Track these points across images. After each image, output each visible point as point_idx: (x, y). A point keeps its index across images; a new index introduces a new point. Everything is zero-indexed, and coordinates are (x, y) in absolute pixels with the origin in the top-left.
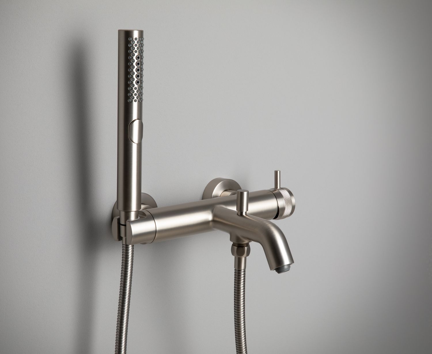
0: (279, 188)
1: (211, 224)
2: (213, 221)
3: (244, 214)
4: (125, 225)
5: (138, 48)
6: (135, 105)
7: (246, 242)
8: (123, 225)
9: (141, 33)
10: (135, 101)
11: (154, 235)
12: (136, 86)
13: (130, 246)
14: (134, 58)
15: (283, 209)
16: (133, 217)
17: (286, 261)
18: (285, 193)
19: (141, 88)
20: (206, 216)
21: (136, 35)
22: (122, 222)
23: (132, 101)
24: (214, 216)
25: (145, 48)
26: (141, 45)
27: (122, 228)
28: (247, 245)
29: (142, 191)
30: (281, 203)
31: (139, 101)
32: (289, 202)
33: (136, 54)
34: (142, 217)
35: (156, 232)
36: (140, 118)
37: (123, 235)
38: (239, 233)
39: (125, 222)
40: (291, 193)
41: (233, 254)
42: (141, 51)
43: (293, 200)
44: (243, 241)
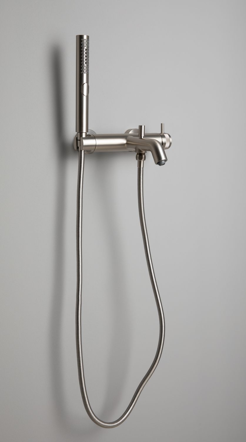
0: (163, 133)
1: (126, 145)
2: (127, 143)
3: (142, 138)
4: (80, 140)
5: (86, 45)
6: (85, 76)
7: (144, 152)
8: (79, 140)
9: (88, 37)
10: (85, 73)
11: (94, 147)
12: (85, 65)
13: (83, 151)
14: (84, 50)
15: (165, 144)
16: (84, 135)
17: (163, 158)
18: (167, 136)
19: (88, 66)
20: (123, 141)
21: (85, 37)
22: (79, 139)
23: (83, 73)
24: (127, 141)
25: (90, 45)
26: (88, 43)
27: (79, 142)
28: (144, 154)
29: (89, 129)
30: (164, 140)
31: (87, 73)
32: (168, 140)
33: (85, 48)
34: (89, 137)
35: (96, 146)
36: (87, 82)
37: (79, 146)
38: (140, 148)
39: (80, 139)
40: (170, 136)
41: (137, 159)
42: (88, 47)
43: (171, 140)
44: (142, 152)
